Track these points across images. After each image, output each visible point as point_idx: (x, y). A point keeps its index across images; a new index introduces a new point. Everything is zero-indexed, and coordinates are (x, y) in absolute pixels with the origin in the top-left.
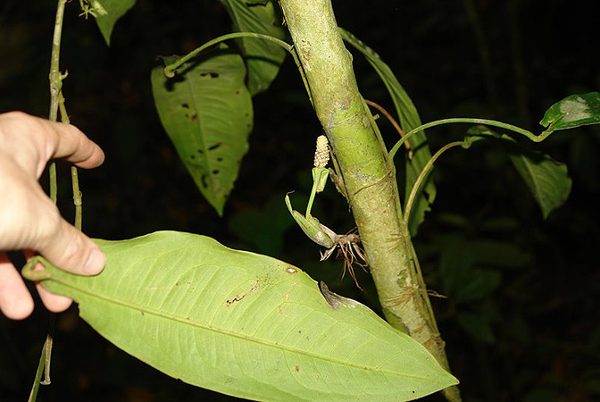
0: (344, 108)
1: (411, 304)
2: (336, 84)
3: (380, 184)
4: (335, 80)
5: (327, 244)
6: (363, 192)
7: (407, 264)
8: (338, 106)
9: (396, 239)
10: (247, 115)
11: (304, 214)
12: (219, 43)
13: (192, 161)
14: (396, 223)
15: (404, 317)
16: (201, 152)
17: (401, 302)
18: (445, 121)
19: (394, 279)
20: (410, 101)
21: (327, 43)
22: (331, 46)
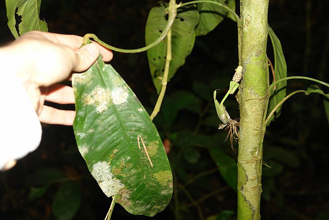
0: (257, 56)
1: (254, 165)
2: (257, 42)
3: (261, 99)
4: (258, 40)
5: (225, 122)
6: (250, 101)
7: (259, 145)
8: (254, 53)
9: (258, 130)
10: (190, 45)
11: (220, 102)
12: (193, 4)
13: (153, 61)
14: (261, 122)
15: (248, 171)
16: (159, 58)
17: (249, 163)
18: (305, 78)
19: (250, 150)
20: (285, 62)
21: (260, 20)
22: (262, 22)
